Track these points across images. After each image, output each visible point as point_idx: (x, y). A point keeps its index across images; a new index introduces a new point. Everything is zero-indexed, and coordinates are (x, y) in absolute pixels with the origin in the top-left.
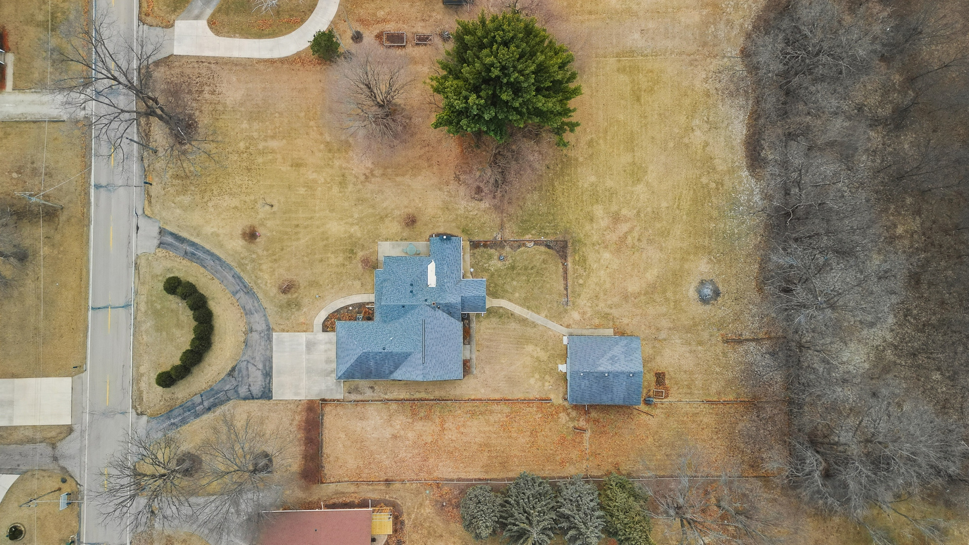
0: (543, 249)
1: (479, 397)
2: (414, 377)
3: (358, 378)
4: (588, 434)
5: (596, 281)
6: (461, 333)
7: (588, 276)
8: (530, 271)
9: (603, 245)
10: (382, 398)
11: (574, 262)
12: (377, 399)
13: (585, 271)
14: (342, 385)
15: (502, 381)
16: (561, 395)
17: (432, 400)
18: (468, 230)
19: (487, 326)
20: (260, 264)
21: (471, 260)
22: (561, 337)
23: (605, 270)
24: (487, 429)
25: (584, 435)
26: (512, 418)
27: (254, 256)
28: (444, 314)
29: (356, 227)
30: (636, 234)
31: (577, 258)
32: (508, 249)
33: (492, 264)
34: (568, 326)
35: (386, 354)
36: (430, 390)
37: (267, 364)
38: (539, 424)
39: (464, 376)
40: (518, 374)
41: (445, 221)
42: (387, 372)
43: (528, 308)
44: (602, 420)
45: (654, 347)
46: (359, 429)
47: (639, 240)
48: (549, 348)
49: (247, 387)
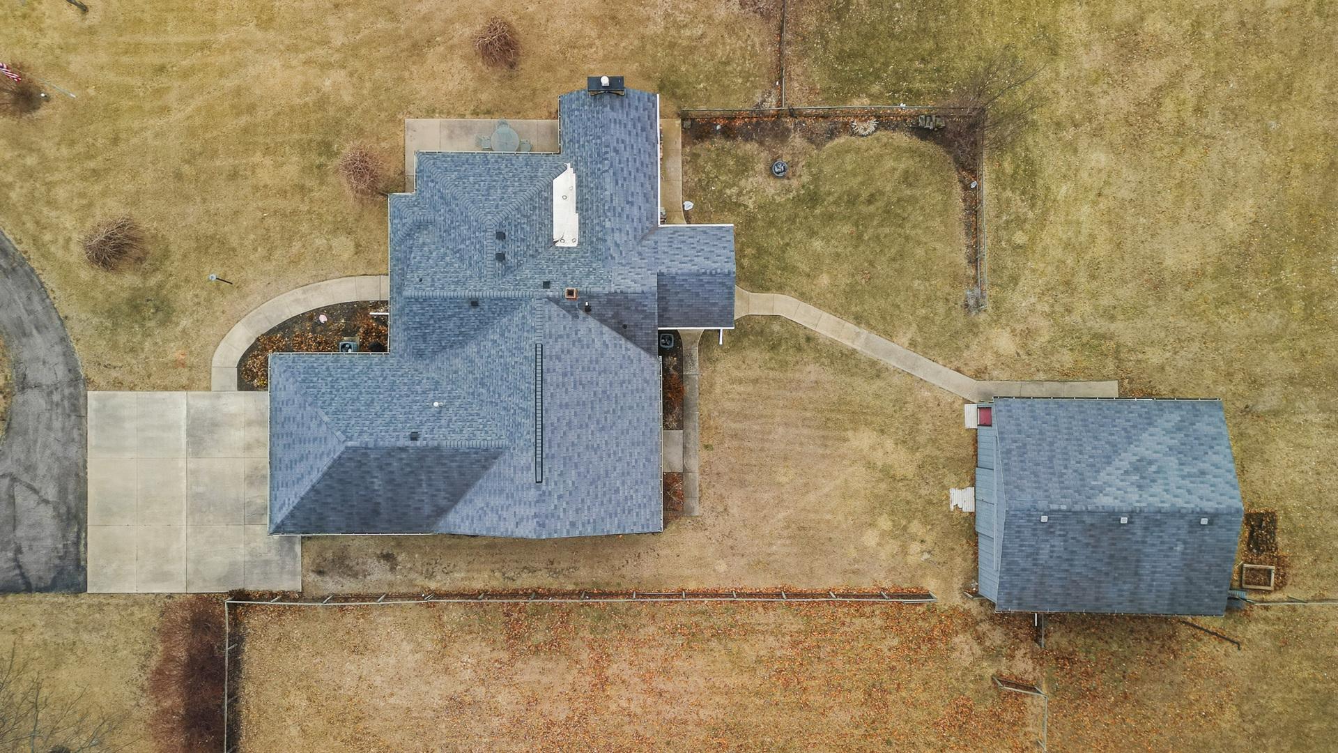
0: (903, 139)
1: (710, 584)
2: (511, 526)
3: (338, 530)
4: (1039, 703)
5: (1064, 237)
6: (655, 390)
7: (1042, 222)
8: (865, 209)
9: (1087, 127)
10: (417, 589)
11: (999, 182)
12: (403, 590)
13: (1033, 206)
14: (298, 548)
15: (780, 537)
16: (958, 582)
17: (570, 594)
18: (677, 85)
19: (736, 373)
20: (50, 185)
21: (685, 173)
22: (956, 406)
23: (1095, 203)
24: (733, 681)
25: (1028, 700)
26: (808, 649)
27: (31, 161)
28: (605, 329)
29: (339, 76)
30: (1188, 93)
31: (1008, 167)
32: (797, 140)
33: (749, 187)
34: (979, 374)
35: (423, 454)
36: (564, 565)
37: (71, 485)
38: (893, 668)
39: (666, 522)
40: (829, 517)
41: (606, 58)
42: (427, 509)
43: (858, 319)
44: (1082, 656)
45: (1242, 435)
46: (349, 682)
47: (1198, 110)
48: (922, 439)
49: (10, 555)
